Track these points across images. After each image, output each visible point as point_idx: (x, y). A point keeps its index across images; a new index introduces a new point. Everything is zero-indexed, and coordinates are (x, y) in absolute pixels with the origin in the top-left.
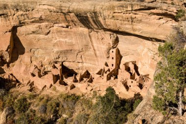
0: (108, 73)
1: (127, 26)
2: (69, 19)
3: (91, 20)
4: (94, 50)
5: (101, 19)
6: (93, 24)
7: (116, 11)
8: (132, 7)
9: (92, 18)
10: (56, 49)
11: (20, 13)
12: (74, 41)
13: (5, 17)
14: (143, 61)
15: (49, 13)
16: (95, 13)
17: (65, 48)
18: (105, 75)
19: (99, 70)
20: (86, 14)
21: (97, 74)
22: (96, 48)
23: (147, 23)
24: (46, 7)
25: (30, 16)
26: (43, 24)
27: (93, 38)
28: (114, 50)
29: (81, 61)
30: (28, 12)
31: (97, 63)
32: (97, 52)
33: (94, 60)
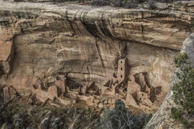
0: (116, 84)
1: (137, 35)
2: (75, 27)
3: (99, 29)
4: (102, 60)
5: (109, 27)
6: (101, 32)
7: (126, 19)
8: (143, 15)
9: (100, 26)
10: (60, 59)
11: (23, 20)
12: (80, 51)
13: (5, 25)
14: (154, 72)
15: (53, 21)
16: (103, 21)
17: (70, 58)
18: (114, 87)
19: (106, 81)
20: (93, 22)
21: (105, 86)
22: (103, 58)
23: (158, 32)
24: (51, 15)
25: (33, 24)
26: (47, 33)
27: (100, 47)
28: (123, 61)
29: (87, 72)
30: (30, 20)
31: (104, 74)
32: (105, 63)
33: (101, 71)
